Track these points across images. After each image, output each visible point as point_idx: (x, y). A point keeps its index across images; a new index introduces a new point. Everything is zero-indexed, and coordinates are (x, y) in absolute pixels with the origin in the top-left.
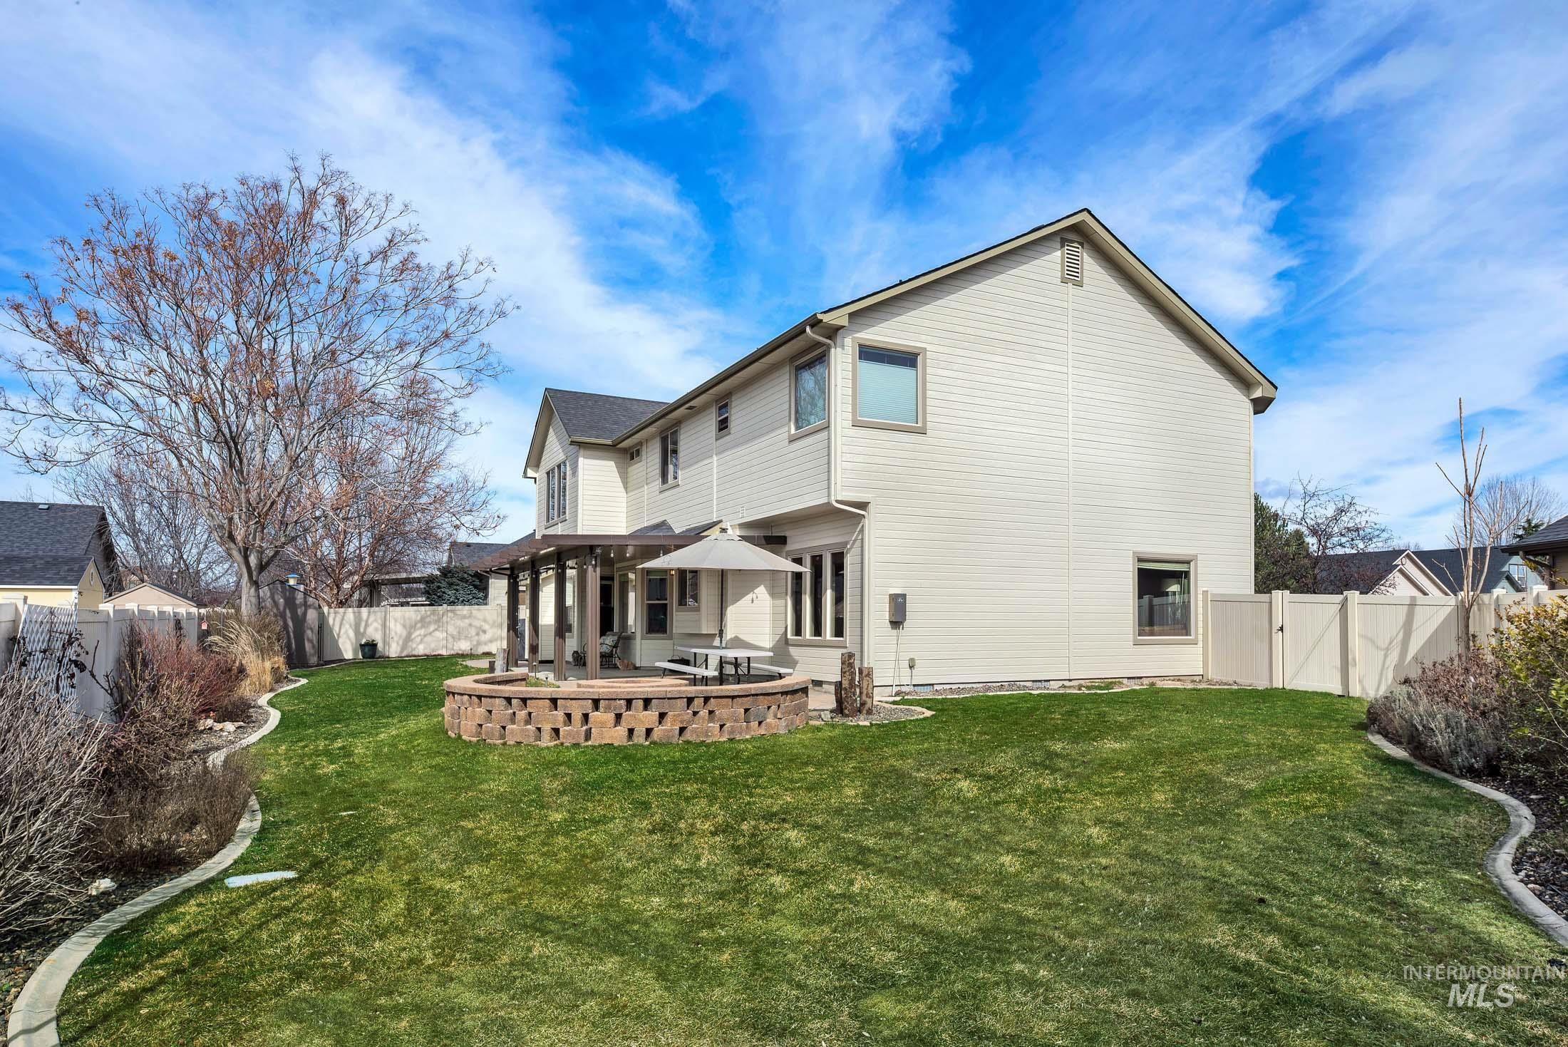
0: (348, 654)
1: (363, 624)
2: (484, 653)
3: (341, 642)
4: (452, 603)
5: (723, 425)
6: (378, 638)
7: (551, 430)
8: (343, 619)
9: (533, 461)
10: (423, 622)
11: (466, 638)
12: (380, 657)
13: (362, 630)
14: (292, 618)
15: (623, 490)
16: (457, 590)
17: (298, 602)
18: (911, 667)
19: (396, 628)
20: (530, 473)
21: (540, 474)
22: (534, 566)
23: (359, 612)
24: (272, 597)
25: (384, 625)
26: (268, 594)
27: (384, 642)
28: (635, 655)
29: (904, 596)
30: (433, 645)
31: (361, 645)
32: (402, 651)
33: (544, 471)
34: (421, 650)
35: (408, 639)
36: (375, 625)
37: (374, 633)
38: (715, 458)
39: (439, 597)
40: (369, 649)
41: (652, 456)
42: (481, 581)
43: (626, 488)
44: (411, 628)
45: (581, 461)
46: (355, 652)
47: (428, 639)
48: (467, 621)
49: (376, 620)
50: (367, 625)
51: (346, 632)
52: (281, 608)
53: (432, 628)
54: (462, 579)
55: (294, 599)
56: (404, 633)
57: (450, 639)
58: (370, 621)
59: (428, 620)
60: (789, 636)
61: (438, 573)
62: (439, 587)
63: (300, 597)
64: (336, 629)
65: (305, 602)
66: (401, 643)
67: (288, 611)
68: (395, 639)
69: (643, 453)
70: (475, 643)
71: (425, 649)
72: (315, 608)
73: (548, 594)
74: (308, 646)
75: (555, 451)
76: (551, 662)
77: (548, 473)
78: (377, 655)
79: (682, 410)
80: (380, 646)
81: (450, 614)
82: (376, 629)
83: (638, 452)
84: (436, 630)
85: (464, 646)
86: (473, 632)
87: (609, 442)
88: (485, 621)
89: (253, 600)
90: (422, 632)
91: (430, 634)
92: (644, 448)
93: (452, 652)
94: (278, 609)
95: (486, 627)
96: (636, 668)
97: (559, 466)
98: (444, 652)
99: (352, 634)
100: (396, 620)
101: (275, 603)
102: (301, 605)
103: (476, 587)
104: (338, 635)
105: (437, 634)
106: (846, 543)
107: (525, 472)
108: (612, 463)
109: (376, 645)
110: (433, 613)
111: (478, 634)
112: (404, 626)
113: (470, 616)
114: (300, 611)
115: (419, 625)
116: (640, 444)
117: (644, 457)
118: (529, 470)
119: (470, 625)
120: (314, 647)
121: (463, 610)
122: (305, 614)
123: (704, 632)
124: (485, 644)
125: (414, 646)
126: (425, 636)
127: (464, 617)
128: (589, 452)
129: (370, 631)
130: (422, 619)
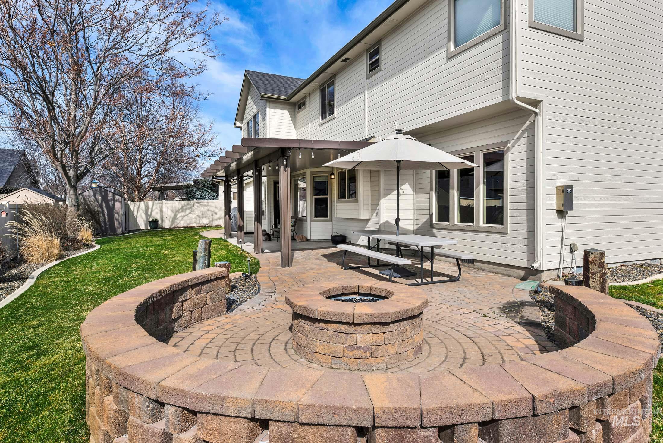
0: (142, 227)
1: (150, 211)
2: (216, 226)
3: (138, 220)
4: (200, 199)
5: (374, 66)
6: (158, 217)
7: (249, 97)
8: (139, 208)
9: (239, 117)
10: (182, 209)
11: (206, 217)
12: (160, 228)
13: (149, 213)
14: (106, 207)
15: (293, 128)
16: (202, 192)
17: (109, 198)
18: (572, 251)
19: (169, 213)
20: (238, 124)
21: (244, 125)
22: (239, 174)
23: (147, 204)
24: (94, 195)
25: (161, 211)
26: (92, 194)
27: (162, 221)
28: (307, 231)
29: (571, 188)
30: (188, 222)
31: (149, 222)
32: (172, 225)
33: (246, 122)
34: (182, 224)
35: (175, 218)
36: (156, 210)
37: (156, 215)
38: (366, 92)
39: (193, 196)
40: (154, 224)
41: (315, 103)
42: (215, 187)
43: (295, 127)
44: (176, 212)
45: (268, 109)
46: (146, 225)
47: (186, 218)
48: (206, 208)
49: (157, 208)
50: (152, 211)
51: (141, 215)
52: (100, 202)
53: (188, 212)
54: (205, 186)
55: (108, 196)
56: (173, 215)
57: (198, 218)
58: (154, 209)
59: (185, 207)
60: (434, 221)
61: (193, 183)
62: (193, 191)
63: (110, 195)
64: (135, 213)
65: (114, 198)
66: (171, 220)
67: (104, 204)
68: (168, 218)
69: (308, 103)
70: (211, 220)
71: (184, 223)
72: (119, 202)
73: (249, 194)
74: (116, 223)
75: (251, 108)
76: (252, 233)
77: (248, 123)
78: (158, 227)
79: (339, 63)
80: (160, 222)
81: (197, 204)
82: (157, 213)
83: (304, 104)
84: (190, 213)
85: (205, 222)
86: (210, 213)
87: (285, 98)
88: (216, 207)
89: (73, 197)
90: (182, 214)
91: (187, 215)
92: (308, 99)
93: (199, 225)
94: (98, 202)
95: (217, 211)
96: (308, 240)
97: (254, 117)
98: (195, 225)
99: (144, 216)
100: (167, 208)
101: (97, 200)
102: (111, 200)
103: (212, 190)
104: (137, 216)
105: (190, 215)
106: (507, 143)
107: (235, 124)
108: (287, 112)
109: (158, 221)
110: (188, 204)
111: (212, 215)
112: (172, 211)
113: (208, 205)
114: (111, 203)
115: (180, 211)
116: (305, 97)
117: (308, 106)
118: (237, 122)
119: (208, 210)
120: (119, 223)
121: (205, 202)
122: (114, 205)
123: (362, 217)
124: (217, 220)
125: (178, 222)
126: (184, 216)
127: (205, 206)
128: (272, 105)
129: (154, 214)
130: (182, 207)
